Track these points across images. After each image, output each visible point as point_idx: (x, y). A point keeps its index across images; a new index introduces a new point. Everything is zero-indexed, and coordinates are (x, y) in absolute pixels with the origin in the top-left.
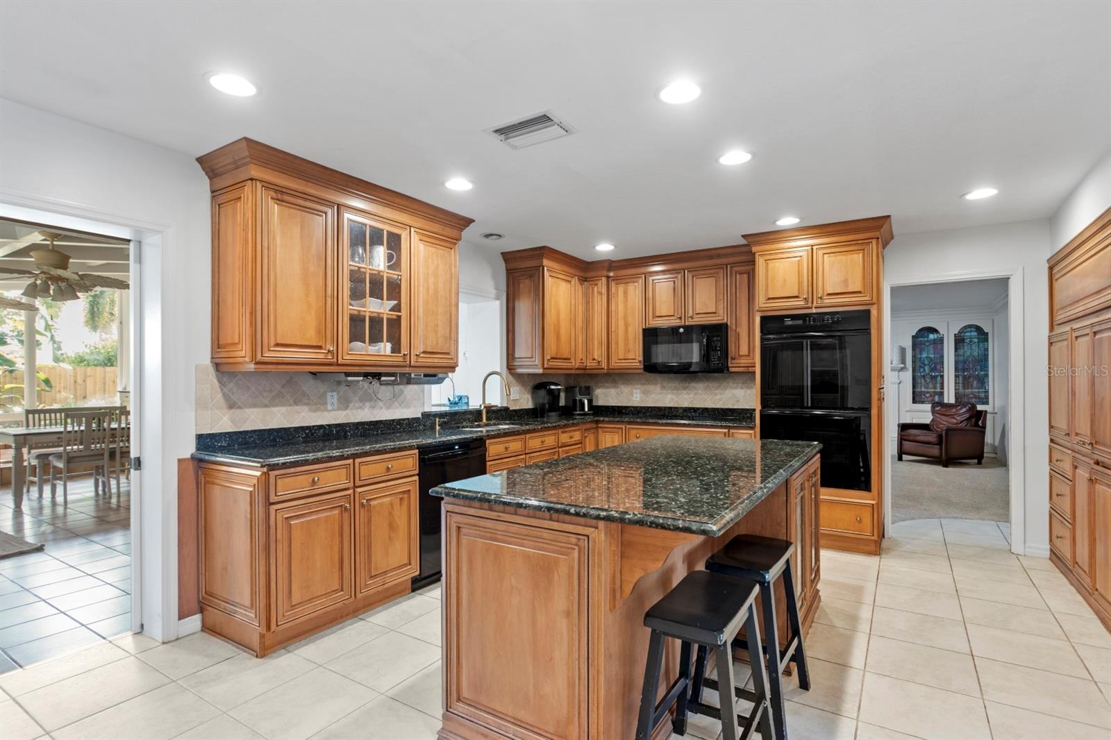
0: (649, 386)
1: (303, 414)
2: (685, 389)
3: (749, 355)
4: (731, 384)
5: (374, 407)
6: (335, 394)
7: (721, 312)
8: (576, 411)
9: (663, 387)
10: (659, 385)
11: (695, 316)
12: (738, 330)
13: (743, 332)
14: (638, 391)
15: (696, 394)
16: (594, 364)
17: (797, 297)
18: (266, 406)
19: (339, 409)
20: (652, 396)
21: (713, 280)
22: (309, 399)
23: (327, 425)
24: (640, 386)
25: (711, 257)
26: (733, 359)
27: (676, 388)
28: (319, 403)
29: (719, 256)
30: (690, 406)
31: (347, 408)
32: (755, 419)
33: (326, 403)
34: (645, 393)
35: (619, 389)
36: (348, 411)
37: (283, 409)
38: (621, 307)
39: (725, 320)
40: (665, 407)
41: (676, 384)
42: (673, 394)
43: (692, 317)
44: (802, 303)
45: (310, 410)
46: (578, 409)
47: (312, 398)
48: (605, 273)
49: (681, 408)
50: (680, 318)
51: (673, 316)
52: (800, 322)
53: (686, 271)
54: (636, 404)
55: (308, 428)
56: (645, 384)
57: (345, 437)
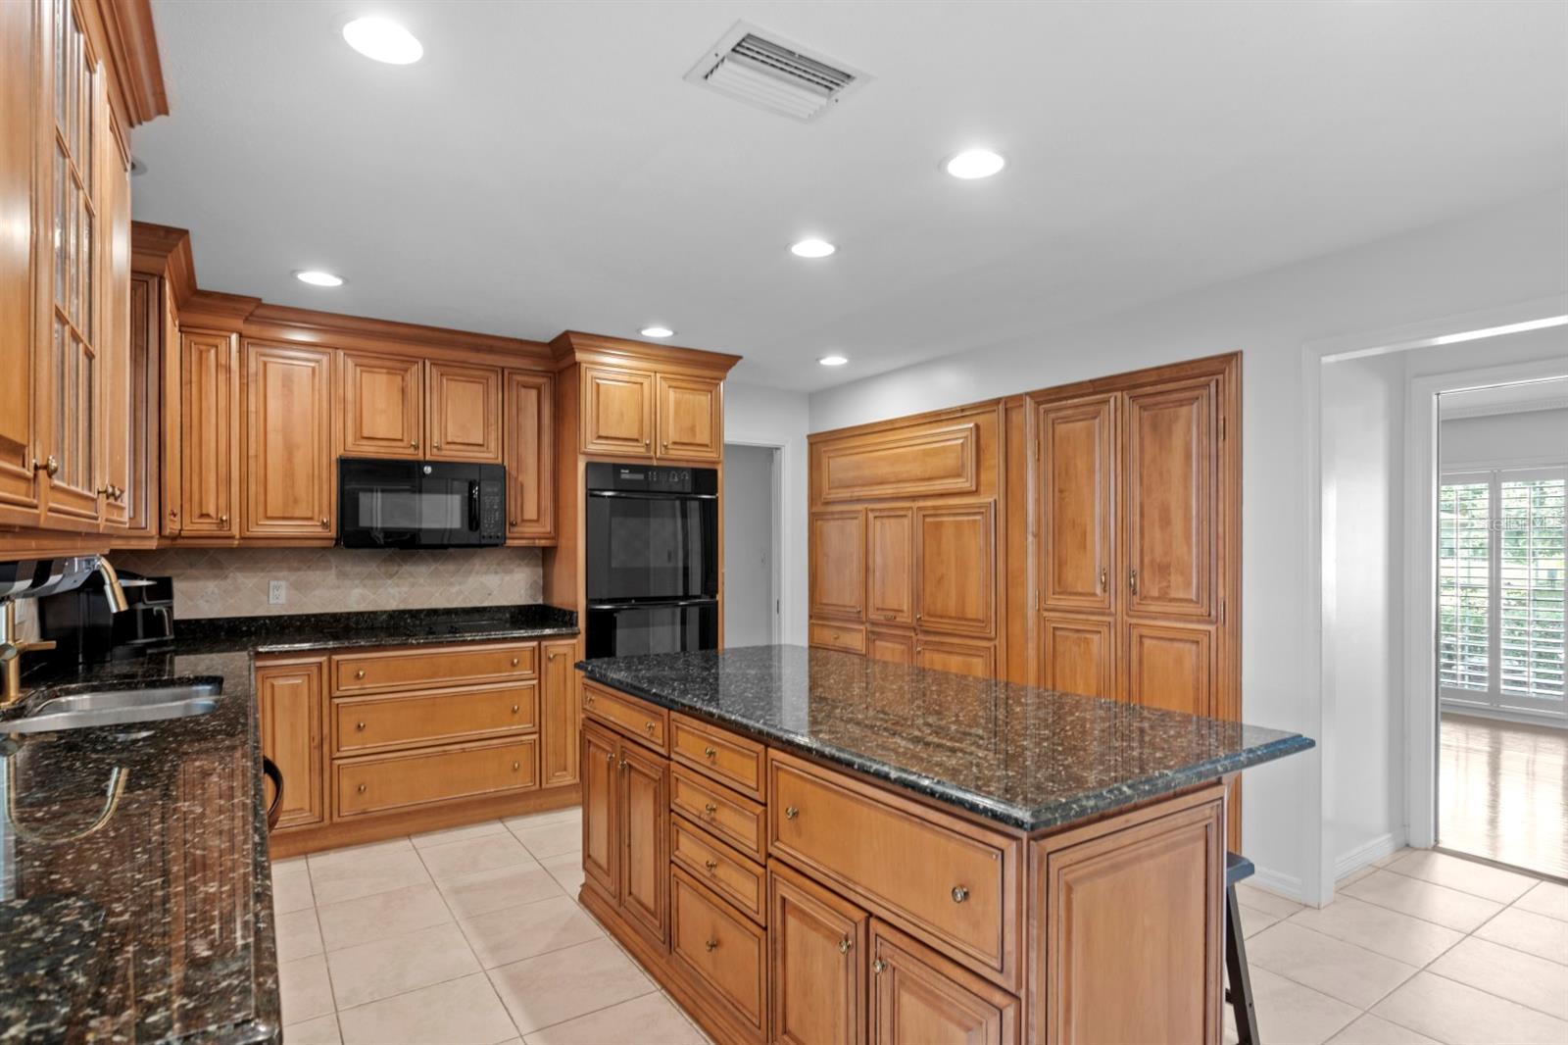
0: (310, 573)
2: (391, 576)
3: (537, 521)
4: (477, 567)
7: (492, 445)
8: (136, 638)
9: (342, 575)
10: (334, 571)
11: (444, 446)
12: (520, 479)
13: (529, 480)
14: (283, 583)
15: (413, 585)
16: (205, 527)
17: (636, 440)
20: (317, 592)
21: (478, 388)
24: (285, 573)
25: (478, 349)
26: (512, 524)
27: (370, 576)
29: (491, 350)
30: (402, 607)
32: (577, 622)
34: (296, 586)
35: (229, 581)
38: (274, 405)
39: (500, 461)
40: (349, 614)
41: (373, 567)
42: (365, 586)
43: (439, 448)
44: (643, 450)
46: (140, 632)
48: (239, 324)
49: (385, 612)
50: (416, 447)
51: (401, 440)
52: (640, 477)
53: (428, 363)
54: (274, 612)
56: (298, 569)
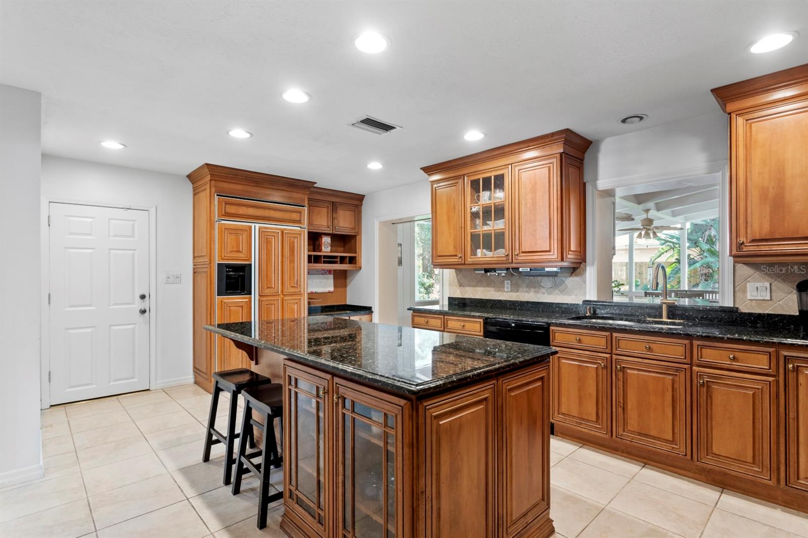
1: (492, 292)
5: (538, 292)
6: (509, 281)
18: (474, 286)
19: (511, 291)
22: (495, 284)
23: (504, 300)
28: (500, 287)
31: (517, 291)
33: (504, 287)
36: (518, 293)
37: (482, 289)
45: (495, 291)
47: (496, 284)
55: (493, 300)
57: (515, 309)
